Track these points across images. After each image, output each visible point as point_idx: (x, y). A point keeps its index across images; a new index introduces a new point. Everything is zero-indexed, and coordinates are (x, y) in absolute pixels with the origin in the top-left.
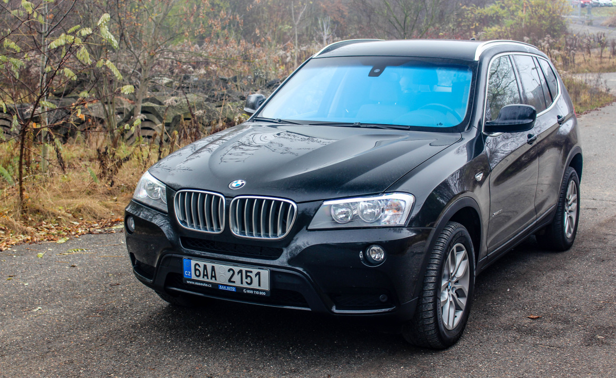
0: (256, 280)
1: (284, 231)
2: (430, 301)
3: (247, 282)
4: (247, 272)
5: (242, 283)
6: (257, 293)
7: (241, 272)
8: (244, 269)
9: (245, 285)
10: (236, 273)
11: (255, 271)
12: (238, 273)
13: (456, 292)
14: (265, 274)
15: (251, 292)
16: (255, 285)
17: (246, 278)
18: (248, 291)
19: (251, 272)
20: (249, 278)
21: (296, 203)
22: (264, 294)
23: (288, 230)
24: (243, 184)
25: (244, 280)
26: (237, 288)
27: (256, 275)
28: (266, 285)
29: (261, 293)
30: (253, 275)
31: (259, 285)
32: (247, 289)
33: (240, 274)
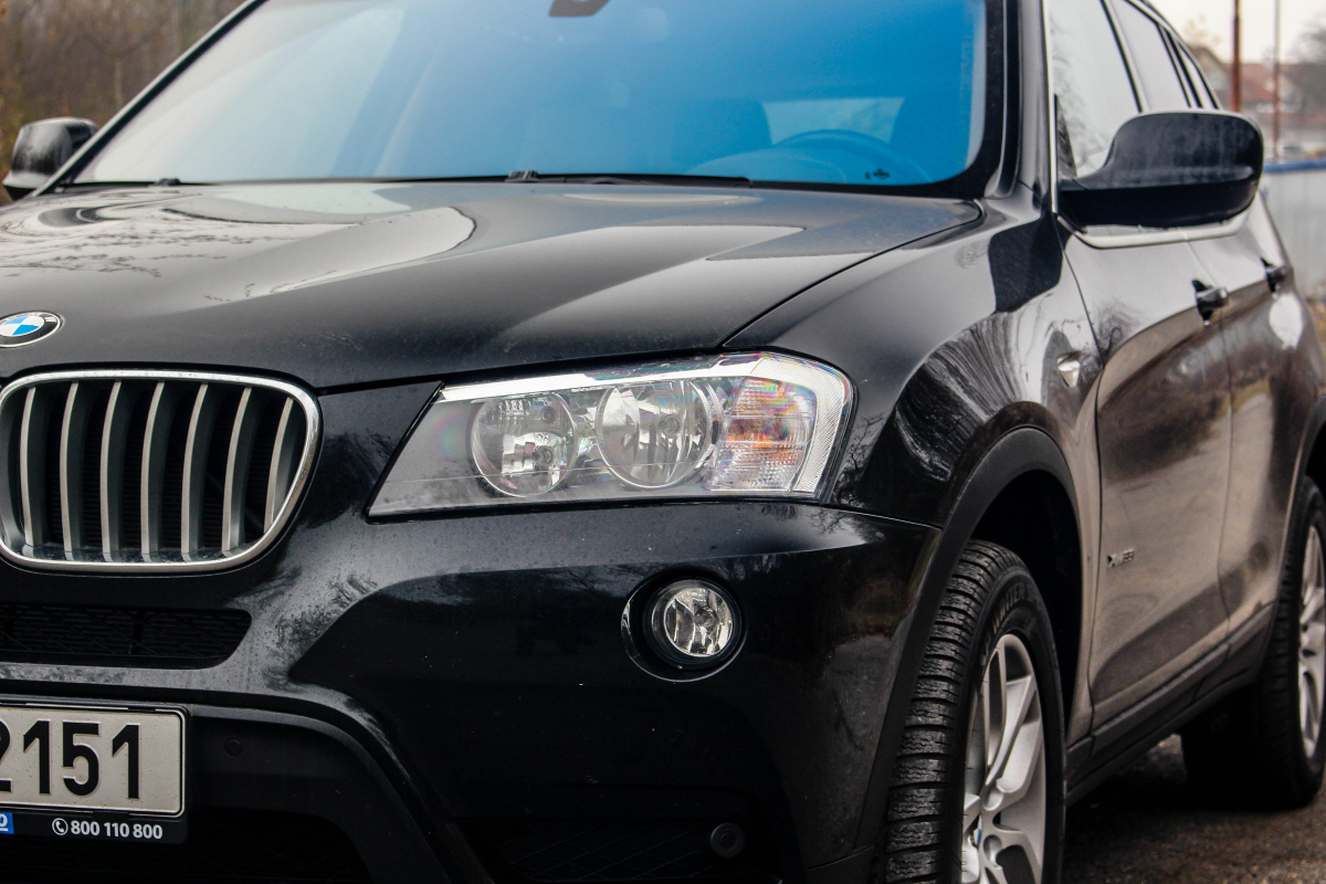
0: (114, 768)
1: (251, 532)
2: (923, 872)
3: (70, 784)
4: (70, 729)
5: (45, 787)
6: (121, 830)
7: (40, 731)
8: (57, 719)
9: (60, 797)
10: (16, 740)
11: (111, 723)
12: (28, 740)
13: (1000, 859)
14: (163, 734)
15: (92, 829)
16: (111, 793)
17: (68, 762)
18: (77, 828)
19: (92, 729)
20: (81, 763)
21: (314, 392)
22: (155, 832)
23: (273, 524)
24: (49, 327)
25: (58, 772)
26: (19, 814)
27: (117, 744)
28: (164, 789)
29: (140, 831)
30: (100, 745)
31: (133, 792)
32: (70, 815)
33: (36, 743)
